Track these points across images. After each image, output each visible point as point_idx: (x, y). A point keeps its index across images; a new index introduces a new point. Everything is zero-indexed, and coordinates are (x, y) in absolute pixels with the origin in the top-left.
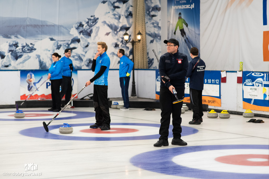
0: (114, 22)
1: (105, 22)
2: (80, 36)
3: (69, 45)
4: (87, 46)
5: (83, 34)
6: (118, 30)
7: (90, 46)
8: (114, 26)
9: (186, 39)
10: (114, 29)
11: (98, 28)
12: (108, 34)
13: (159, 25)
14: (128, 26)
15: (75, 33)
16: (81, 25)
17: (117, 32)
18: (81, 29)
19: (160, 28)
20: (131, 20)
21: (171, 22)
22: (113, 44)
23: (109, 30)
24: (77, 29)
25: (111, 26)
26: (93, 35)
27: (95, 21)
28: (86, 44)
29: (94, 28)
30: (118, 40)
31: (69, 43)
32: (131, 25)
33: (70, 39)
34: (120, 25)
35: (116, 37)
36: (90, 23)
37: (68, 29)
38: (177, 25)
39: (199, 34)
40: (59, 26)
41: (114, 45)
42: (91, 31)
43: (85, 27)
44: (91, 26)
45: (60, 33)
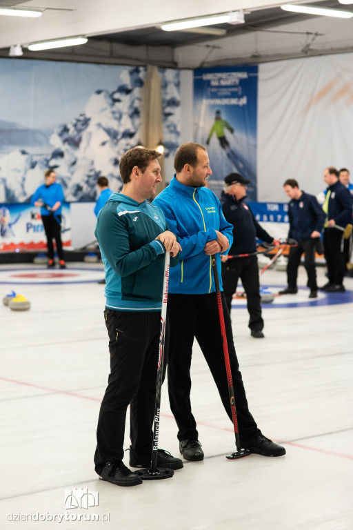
0: (113, 125)
1: (99, 125)
2: (65, 148)
3: (48, 161)
4: (74, 163)
5: (69, 144)
6: (119, 137)
7: (79, 163)
8: (112, 131)
9: (230, 154)
10: (113, 134)
11: (90, 134)
12: (104, 144)
13: (179, 129)
14: (132, 130)
15: (56, 142)
16: (66, 130)
17: (118, 141)
18: (66, 136)
19: (178, 133)
20: (137, 121)
21: (201, 124)
22: (111, 160)
23: (106, 137)
24: (61, 135)
25: (108, 131)
26: (83, 145)
27: (86, 122)
28: (73, 160)
29: (84, 135)
30: (118, 153)
31: (49, 157)
32: (136, 129)
33: (50, 151)
34: (122, 130)
35: (116, 149)
36: (79, 125)
37: (47, 135)
38: (213, 129)
39: (255, 146)
40: (34, 132)
41: (113, 162)
42: (80, 139)
43: (72, 132)
44: (79, 131)
45: (37, 143)
